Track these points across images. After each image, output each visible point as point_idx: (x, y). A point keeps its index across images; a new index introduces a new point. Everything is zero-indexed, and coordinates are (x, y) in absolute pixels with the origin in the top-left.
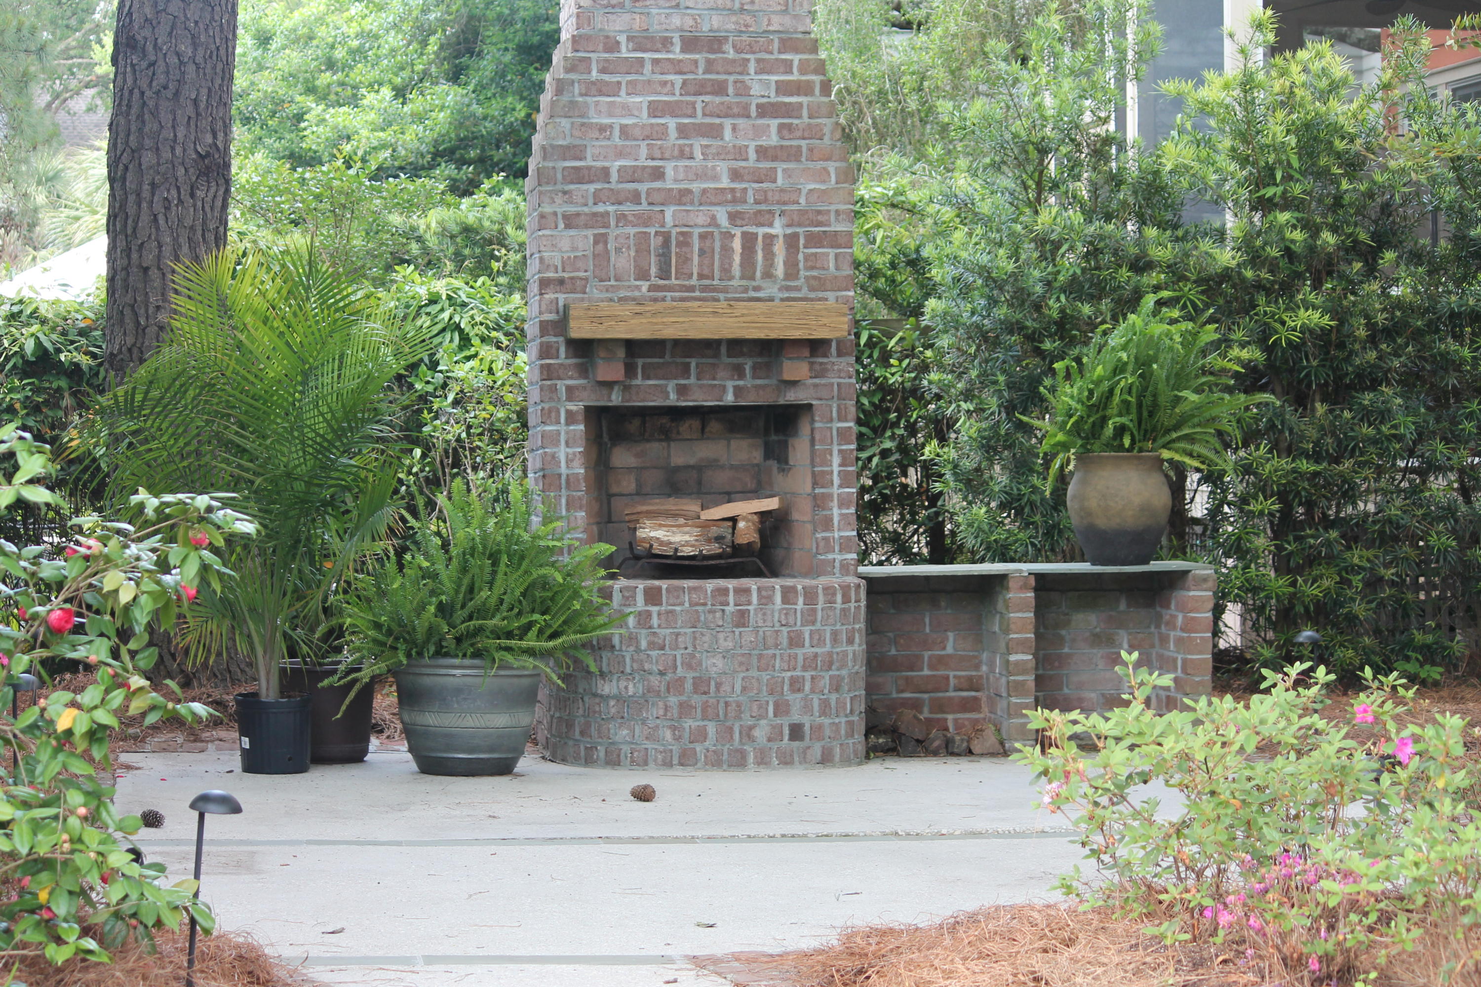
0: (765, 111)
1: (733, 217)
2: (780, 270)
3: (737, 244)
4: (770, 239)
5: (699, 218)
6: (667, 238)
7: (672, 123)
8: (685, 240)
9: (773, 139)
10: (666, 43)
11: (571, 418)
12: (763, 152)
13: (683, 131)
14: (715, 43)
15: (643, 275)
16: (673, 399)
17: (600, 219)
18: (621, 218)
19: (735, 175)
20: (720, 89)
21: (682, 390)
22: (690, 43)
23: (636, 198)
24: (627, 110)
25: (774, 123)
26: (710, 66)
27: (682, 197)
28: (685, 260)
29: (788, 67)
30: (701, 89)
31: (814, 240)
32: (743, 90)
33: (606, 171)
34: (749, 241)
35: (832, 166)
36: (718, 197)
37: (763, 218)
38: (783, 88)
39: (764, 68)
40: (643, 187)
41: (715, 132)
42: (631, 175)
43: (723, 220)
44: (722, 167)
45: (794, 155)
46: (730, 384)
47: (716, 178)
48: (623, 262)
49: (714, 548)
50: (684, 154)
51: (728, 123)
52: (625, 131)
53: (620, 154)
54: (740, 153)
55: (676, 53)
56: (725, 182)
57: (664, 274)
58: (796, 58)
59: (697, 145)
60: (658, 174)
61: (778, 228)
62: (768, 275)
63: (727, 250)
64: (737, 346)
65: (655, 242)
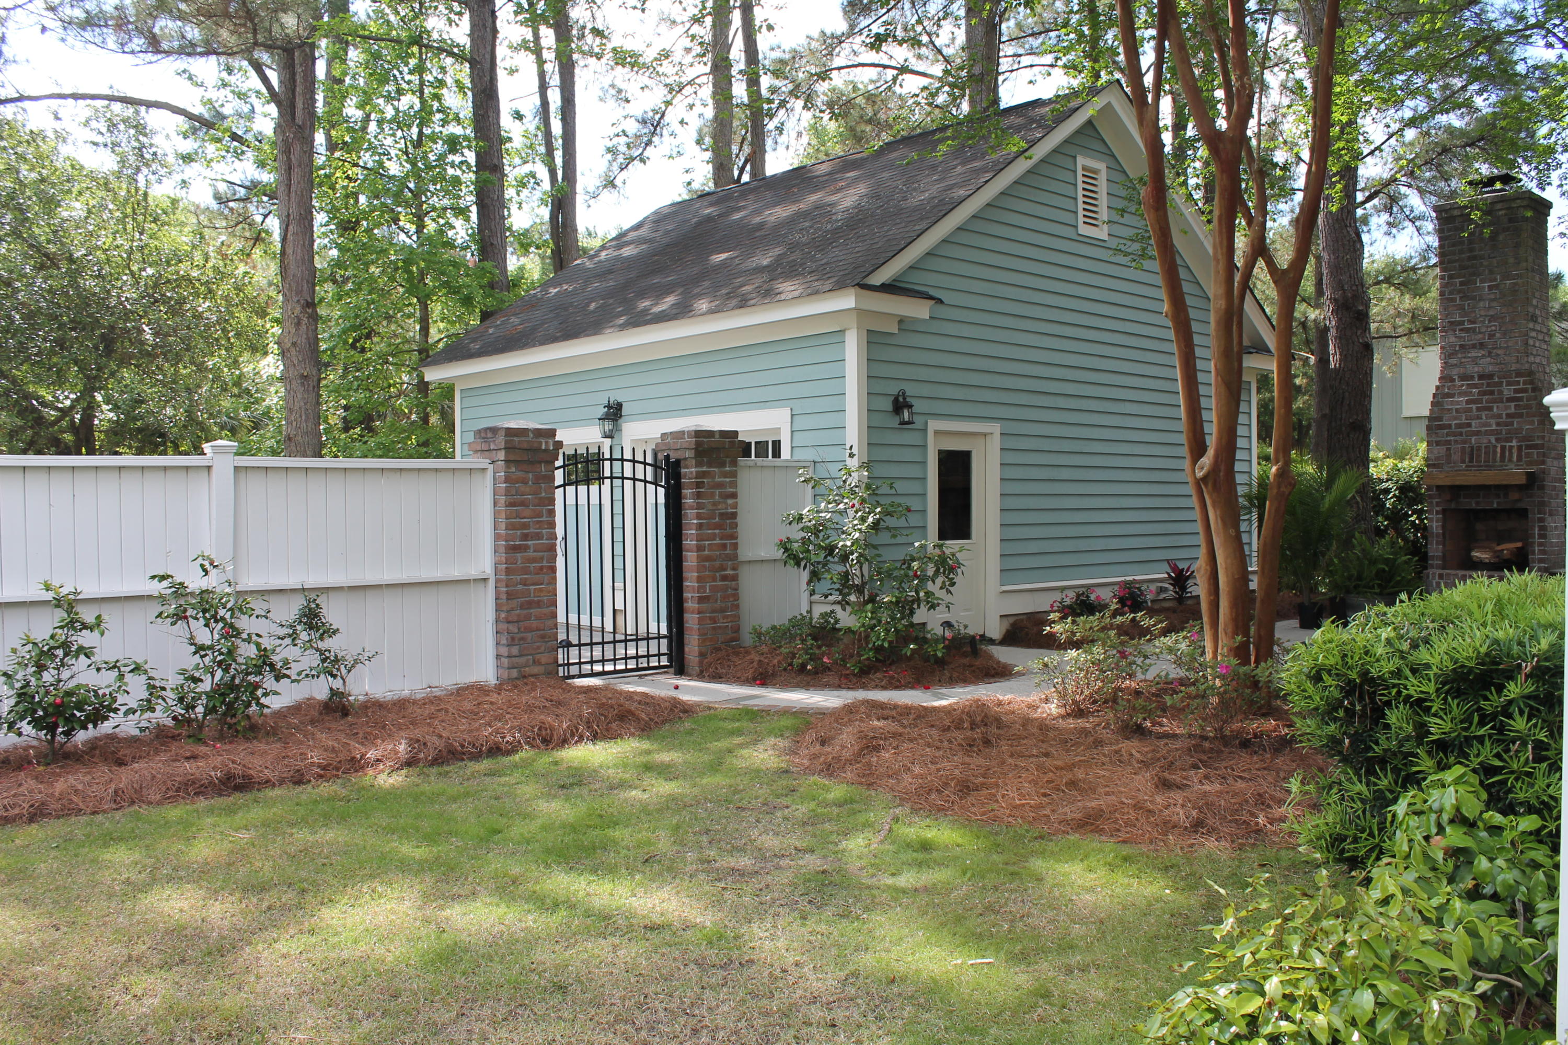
0: (1510, 400)
1: (1497, 440)
2: (1515, 458)
3: (1499, 450)
4: (1511, 448)
5: (1484, 440)
6: (1472, 448)
7: (1474, 406)
8: (1479, 448)
9: (1513, 410)
10: (1472, 378)
11: (1437, 513)
12: (1508, 415)
13: (1478, 409)
14: (1490, 376)
15: (1463, 461)
16: (1474, 506)
17: (1449, 442)
18: (1456, 441)
19: (1498, 424)
20: (1492, 393)
21: (1477, 503)
22: (1481, 377)
23: (1461, 434)
24: (1458, 403)
25: (1513, 404)
26: (1488, 385)
27: (1478, 433)
28: (1479, 456)
29: (1518, 383)
30: (1484, 393)
31: (1528, 447)
32: (1500, 392)
33: (1450, 426)
34: (1503, 448)
35: (1536, 419)
36: (1491, 433)
37: (1509, 440)
38: (1516, 391)
39: (1509, 384)
40: (1464, 430)
41: (1491, 409)
42: (1459, 426)
43: (1493, 441)
44: (1493, 422)
45: (1520, 416)
46: (1495, 501)
47: (1490, 425)
48: (1456, 457)
49: (1496, 560)
50: (1479, 418)
51: (1495, 406)
52: (1457, 410)
53: (1455, 418)
54: (1500, 416)
55: (1476, 381)
56: (1494, 427)
57: (1471, 460)
58: (1522, 380)
59: (1484, 414)
60: (1469, 425)
61: (1514, 443)
62: (1510, 460)
63: (1495, 452)
64: (1498, 487)
65: (1468, 450)
